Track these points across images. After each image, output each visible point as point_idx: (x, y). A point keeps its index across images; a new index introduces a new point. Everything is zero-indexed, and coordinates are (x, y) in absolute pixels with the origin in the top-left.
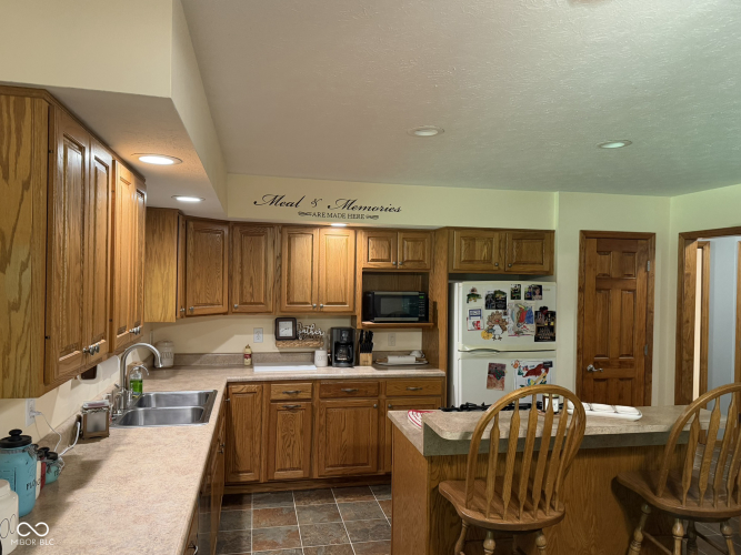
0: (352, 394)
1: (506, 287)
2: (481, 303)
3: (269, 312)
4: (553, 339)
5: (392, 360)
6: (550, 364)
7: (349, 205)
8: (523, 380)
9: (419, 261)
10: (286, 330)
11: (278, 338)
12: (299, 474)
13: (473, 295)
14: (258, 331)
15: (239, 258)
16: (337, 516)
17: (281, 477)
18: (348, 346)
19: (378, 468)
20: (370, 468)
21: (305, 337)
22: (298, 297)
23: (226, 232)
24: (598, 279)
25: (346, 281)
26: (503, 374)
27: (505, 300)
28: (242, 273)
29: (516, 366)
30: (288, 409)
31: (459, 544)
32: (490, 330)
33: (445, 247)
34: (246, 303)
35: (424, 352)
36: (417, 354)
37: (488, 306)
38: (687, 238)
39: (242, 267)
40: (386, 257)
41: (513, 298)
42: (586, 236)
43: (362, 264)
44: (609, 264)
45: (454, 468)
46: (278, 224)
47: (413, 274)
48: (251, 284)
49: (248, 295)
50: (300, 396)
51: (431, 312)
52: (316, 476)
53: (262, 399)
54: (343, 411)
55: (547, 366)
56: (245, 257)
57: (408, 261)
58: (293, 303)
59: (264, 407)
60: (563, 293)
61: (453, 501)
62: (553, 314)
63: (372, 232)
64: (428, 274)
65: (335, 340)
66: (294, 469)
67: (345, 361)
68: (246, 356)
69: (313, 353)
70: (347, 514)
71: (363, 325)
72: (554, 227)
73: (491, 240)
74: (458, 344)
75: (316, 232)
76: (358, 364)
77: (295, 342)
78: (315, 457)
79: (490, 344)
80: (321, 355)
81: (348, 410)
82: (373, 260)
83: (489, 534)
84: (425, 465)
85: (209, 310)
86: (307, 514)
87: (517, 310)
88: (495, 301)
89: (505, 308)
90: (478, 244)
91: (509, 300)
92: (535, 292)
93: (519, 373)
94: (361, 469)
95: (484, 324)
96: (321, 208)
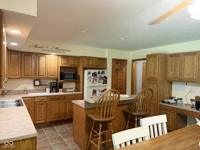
0: (58, 99)
1: (97, 71)
2: (91, 75)
3: (33, 78)
4: (107, 83)
5: (68, 90)
6: (106, 89)
7: (57, 49)
8: (100, 93)
9: (75, 65)
10: (37, 83)
11: (35, 85)
12: (43, 121)
13: (89, 73)
14: (28, 84)
15: (23, 62)
16: (56, 130)
17: (38, 123)
18: (56, 87)
19: (65, 118)
20: (63, 118)
21: (43, 85)
22: (41, 74)
23: (19, 55)
24: (116, 70)
25: (55, 69)
26: (96, 92)
27: (96, 74)
28: (24, 67)
29: (99, 90)
30: (40, 104)
31: (92, 128)
32: (93, 82)
33: (82, 61)
34: (26, 75)
35: (76, 88)
36: (74, 89)
37: (93, 76)
38: (134, 61)
39: (24, 65)
40: (66, 63)
41: (98, 74)
42: (113, 60)
43: (60, 65)
44: (118, 66)
45: (91, 111)
46: (35, 53)
47: (73, 68)
48: (27, 70)
49: (26, 73)
50: (43, 101)
51: (78, 78)
52: (48, 122)
53: (32, 102)
54: (55, 104)
55: (105, 90)
56: (25, 62)
57: (72, 64)
58: (40, 75)
59: (33, 104)
60: (108, 73)
61: (92, 117)
62: (107, 78)
63: (63, 57)
64: (77, 68)
65: (52, 85)
66: (42, 120)
67: (55, 91)
68: (25, 91)
69: (46, 89)
70: (58, 130)
71: (60, 81)
72: (107, 57)
73: (93, 60)
74: (85, 85)
75: (47, 56)
76: (58, 92)
77: (40, 86)
78: (48, 117)
79: (93, 85)
80: (48, 90)
81: (57, 104)
82: (63, 64)
83: (101, 123)
84: (84, 111)
85: (14, 77)
86: (47, 131)
87: (99, 77)
88: (94, 75)
89: (96, 76)
90: (90, 61)
91: (97, 74)
92: (103, 73)
93: (100, 92)
94: (60, 119)
95: (92, 80)
96: (49, 49)
